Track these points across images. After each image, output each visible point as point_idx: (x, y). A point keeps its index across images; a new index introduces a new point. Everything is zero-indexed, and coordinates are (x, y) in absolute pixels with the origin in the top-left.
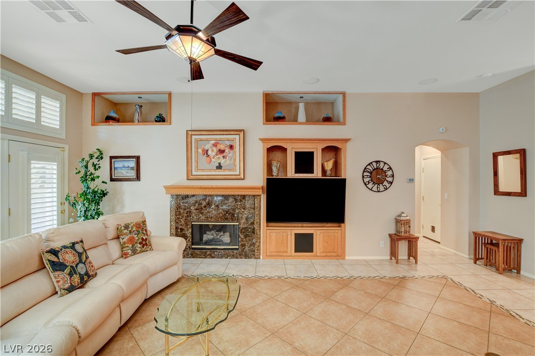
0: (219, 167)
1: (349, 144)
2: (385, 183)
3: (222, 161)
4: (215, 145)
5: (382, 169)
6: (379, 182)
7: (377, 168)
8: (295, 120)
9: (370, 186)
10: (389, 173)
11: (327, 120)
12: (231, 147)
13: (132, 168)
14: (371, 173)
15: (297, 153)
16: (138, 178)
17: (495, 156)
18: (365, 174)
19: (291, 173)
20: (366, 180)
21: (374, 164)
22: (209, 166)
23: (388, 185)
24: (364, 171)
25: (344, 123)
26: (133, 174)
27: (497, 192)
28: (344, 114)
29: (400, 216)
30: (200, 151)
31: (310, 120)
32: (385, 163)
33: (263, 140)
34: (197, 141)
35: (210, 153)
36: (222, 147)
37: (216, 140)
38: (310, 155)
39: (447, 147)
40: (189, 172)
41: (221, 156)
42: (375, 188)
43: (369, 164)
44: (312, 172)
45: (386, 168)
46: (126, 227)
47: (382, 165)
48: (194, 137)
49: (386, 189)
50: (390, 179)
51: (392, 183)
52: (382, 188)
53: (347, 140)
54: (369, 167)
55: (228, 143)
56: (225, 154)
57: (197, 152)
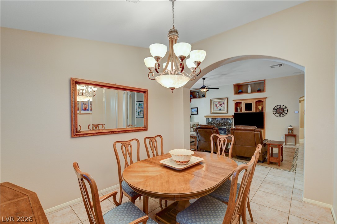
0: (220, 110)
1: (266, 99)
2: (284, 114)
3: (221, 108)
4: (219, 103)
5: (282, 108)
6: (280, 113)
7: (279, 108)
9: (276, 115)
10: (286, 109)
11: (259, 91)
12: (224, 103)
13: (196, 111)
14: (276, 110)
15: (246, 104)
16: (198, 114)
18: (274, 110)
19: (244, 111)
20: (274, 112)
21: (278, 106)
22: (217, 110)
23: (285, 114)
24: (273, 109)
25: (265, 92)
26: (196, 113)
28: (265, 88)
30: (214, 105)
31: (253, 92)
32: (283, 106)
33: (234, 100)
34: (213, 102)
35: (217, 105)
36: (221, 103)
37: (219, 101)
38: (251, 105)
40: (211, 111)
41: (220, 106)
42: (278, 115)
43: (276, 107)
44: (252, 110)
45: (284, 107)
46: (195, 125)
47: (282, 106)
48: (212, 101)
49: (284, 116)
50: (286, 112)
51: (286, 113)
52: (282, 115)
54: (276, 108)
55: (223, 102)
56: (222, 106)
57: (213, 105)
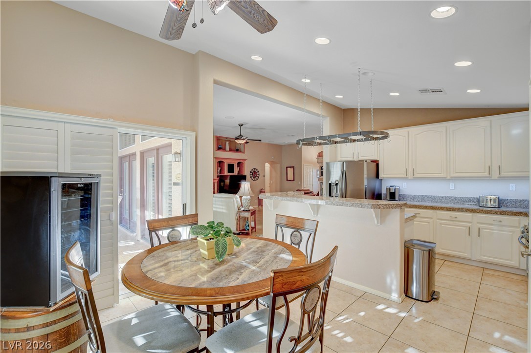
2: (257, 177)
5: (256, 172)
6: (255, 177)
7: (254, 171)
8: (224, 150)
9: (252, 178)
10: (258, 173)
11: (237, 150)
14: (253, 173)
15: (228, 165)
17: (287, 168)
19: (226, 173)
20: (251, 176)
24: (251, 173)
25: (244, 153)
27: (287, 180)
28: (244, 149)
29: (262, 189)
31: (231, 150)
32: (257, 169)
33: (216, 158)
38: (233, 165)
39: (272, 164)
42: (254, 179)
43: (252, 170)
44: (233, 172)
51: (259, 177)
52: (256, 179)
53: (245, 160)
